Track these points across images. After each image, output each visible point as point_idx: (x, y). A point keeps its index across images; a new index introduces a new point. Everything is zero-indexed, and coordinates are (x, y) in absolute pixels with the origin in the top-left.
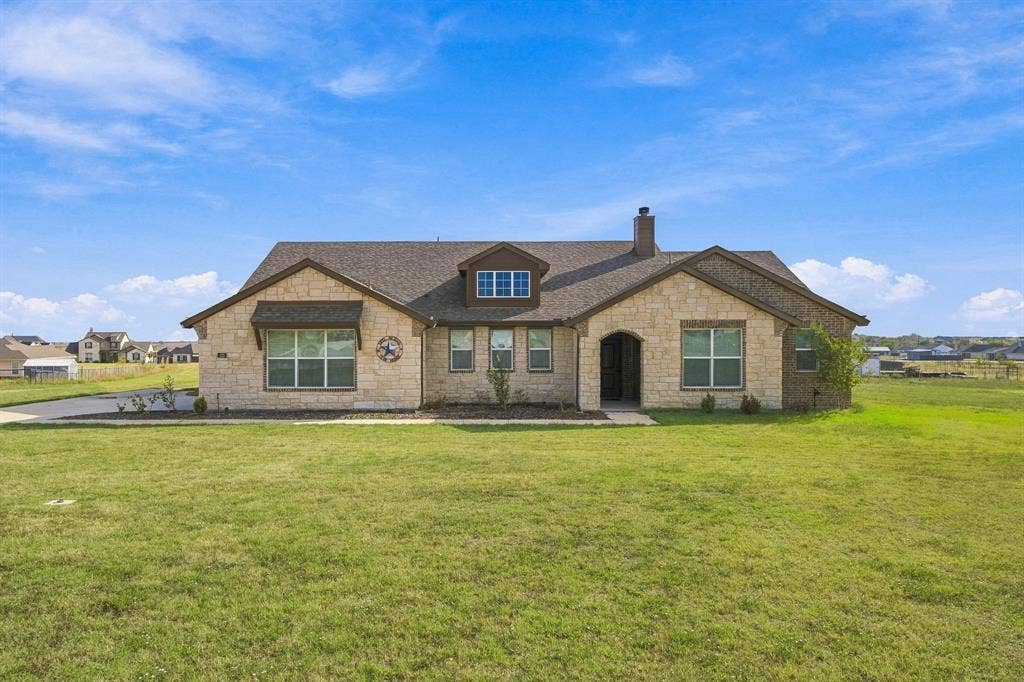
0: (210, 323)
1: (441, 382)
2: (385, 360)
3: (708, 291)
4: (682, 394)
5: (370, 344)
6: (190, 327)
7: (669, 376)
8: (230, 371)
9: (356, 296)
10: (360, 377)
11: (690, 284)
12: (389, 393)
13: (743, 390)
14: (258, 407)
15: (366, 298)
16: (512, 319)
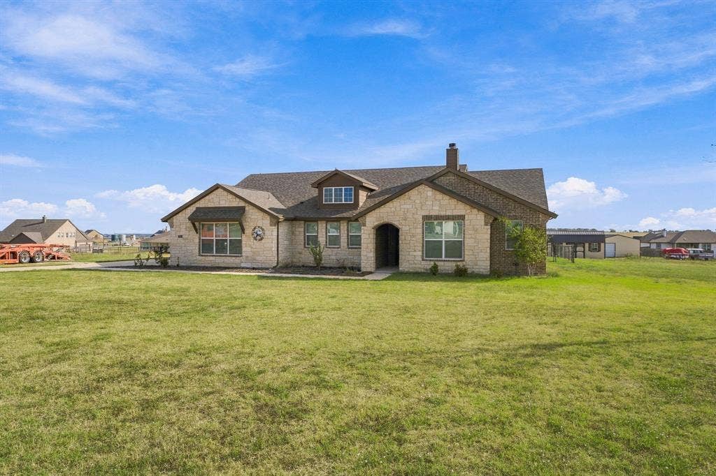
0: (175, 219)
1: (300, 253)
2: (256, 240)
3: (439, 196)
4: (423, 263)
5: (248, 231)
6: (166, 221)
7: (415, 251)
8: (184, 245)
9: (242, 204)
10: (244, 249)
11: (428, 192)
12: (258, 258)
13: (464, 261)
14: (196, 265)
15: (247, 205)
16: (338, 216)
